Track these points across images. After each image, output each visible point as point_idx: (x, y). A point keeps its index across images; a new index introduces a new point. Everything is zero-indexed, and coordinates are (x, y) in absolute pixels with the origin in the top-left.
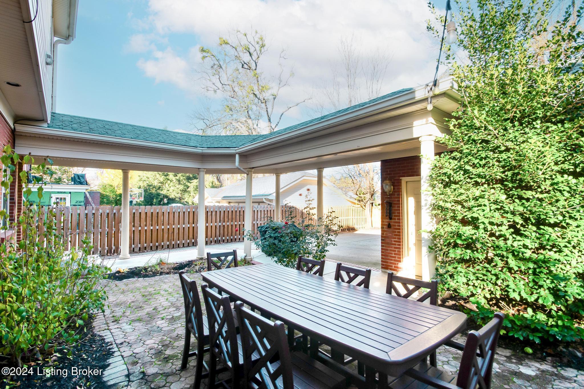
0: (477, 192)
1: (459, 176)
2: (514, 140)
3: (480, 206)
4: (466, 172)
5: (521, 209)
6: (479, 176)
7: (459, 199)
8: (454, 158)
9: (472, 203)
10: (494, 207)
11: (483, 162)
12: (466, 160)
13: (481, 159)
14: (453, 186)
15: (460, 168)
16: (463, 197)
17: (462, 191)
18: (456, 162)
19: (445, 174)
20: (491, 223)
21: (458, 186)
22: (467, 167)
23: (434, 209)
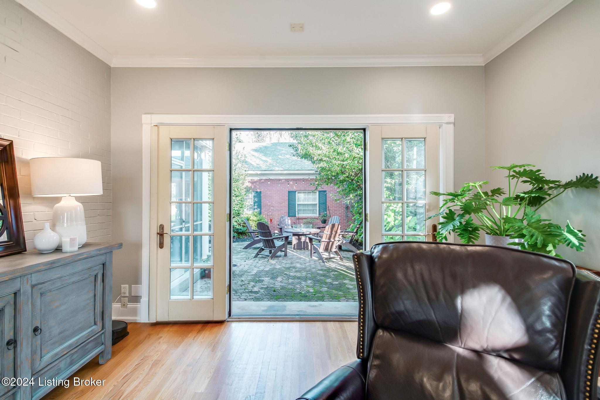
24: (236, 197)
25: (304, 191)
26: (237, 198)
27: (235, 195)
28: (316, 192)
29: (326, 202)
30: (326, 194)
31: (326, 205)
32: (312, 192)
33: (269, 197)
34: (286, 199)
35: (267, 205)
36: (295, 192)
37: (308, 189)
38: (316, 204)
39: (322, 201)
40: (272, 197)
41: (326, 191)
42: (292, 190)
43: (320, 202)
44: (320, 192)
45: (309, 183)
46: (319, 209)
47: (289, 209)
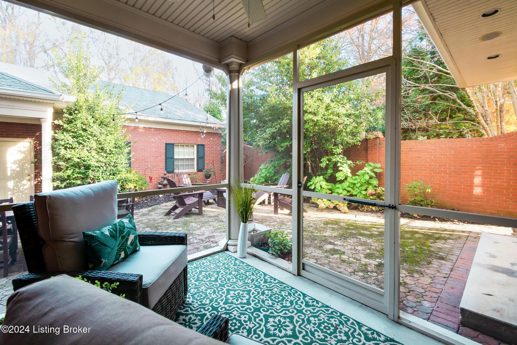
25: (182, 144)
29: (204, 156)
30: (204, 147)
31: (204, 159)
32: (190, 145)
33: (141, 149)
34: (163, 153)
35: (139, 160)
36: (173, 144)
37: (186, 142)
38: (193, 159)
39: (201, 155)
40: (145, 149)
41: (204, 145)
42: (170, 142)
43: (199, 156)
44: (198, 145)
45: (188, 136)
46: (198, 164)
47: (166, 165)
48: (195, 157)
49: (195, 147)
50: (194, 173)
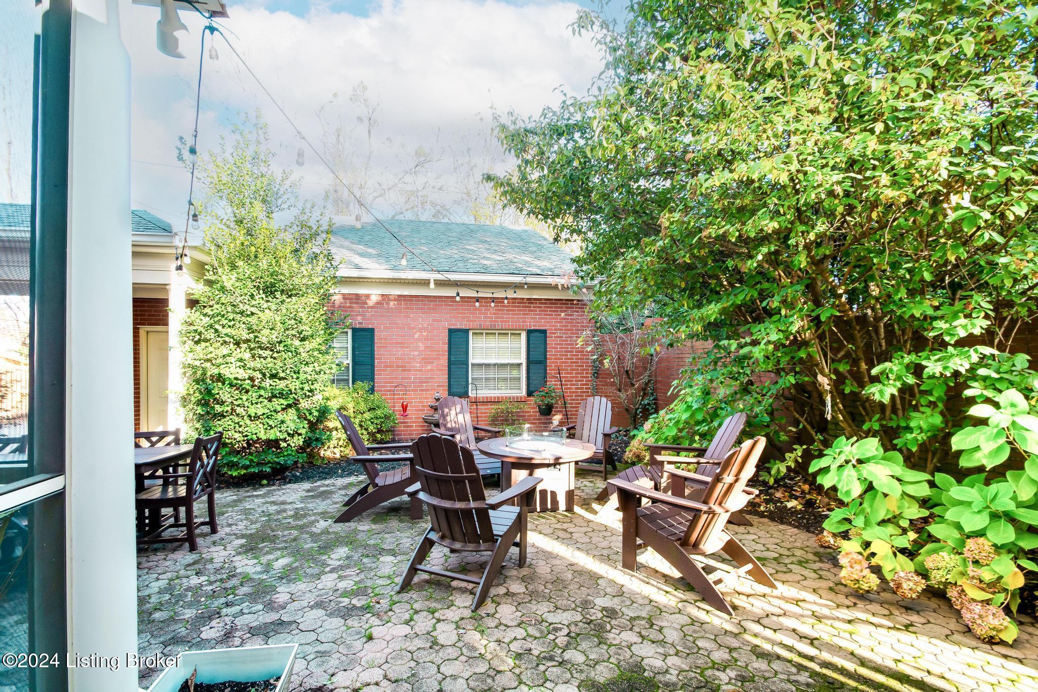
0: (225, 350)
1: (210, 334)
2: (259, 307)
3: (227, 363)
4: (216, 331)
5: (259, 366)
6: (226, 335)
7: (209, 357)
8: (205, 315)
9: (220, 360)
10: (239, 364)
11: (231, 323)
12: (216, 319)
13: (230, 321)
14: (203, 344)
15: (211, 326)
16: (213, 355)
17: (211, 349)
18: (208, 319)
19: (196, 331)
20: (236, 379)
21: (208, 344)
22: (217, 326)
23: (184, 367)
24: (303, 339)
25: (490, 331)
26: (307, 342)
27: (300, 333)
28: (520, 334)
29: (546, 358)
30: (546, 337)
31: (546, 366)
32: (509, 332)
33: (396, 343)
34: (444, 351)
35: (391, 366)
36: (466, 331)
37: (499, 325)
38: (519, 365)
39: (536, 356)
40: (403, 343)
41: (544, 332)
42: (458, 327)
43: (531, 359)
44: (529, 332)
45: (503, 310)
46: (528, 378)
47: (449, 378)
48: (523, 360)
49: (524, 335)
50: (520, 401)
